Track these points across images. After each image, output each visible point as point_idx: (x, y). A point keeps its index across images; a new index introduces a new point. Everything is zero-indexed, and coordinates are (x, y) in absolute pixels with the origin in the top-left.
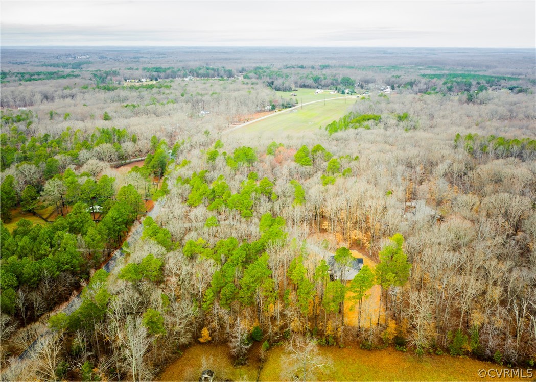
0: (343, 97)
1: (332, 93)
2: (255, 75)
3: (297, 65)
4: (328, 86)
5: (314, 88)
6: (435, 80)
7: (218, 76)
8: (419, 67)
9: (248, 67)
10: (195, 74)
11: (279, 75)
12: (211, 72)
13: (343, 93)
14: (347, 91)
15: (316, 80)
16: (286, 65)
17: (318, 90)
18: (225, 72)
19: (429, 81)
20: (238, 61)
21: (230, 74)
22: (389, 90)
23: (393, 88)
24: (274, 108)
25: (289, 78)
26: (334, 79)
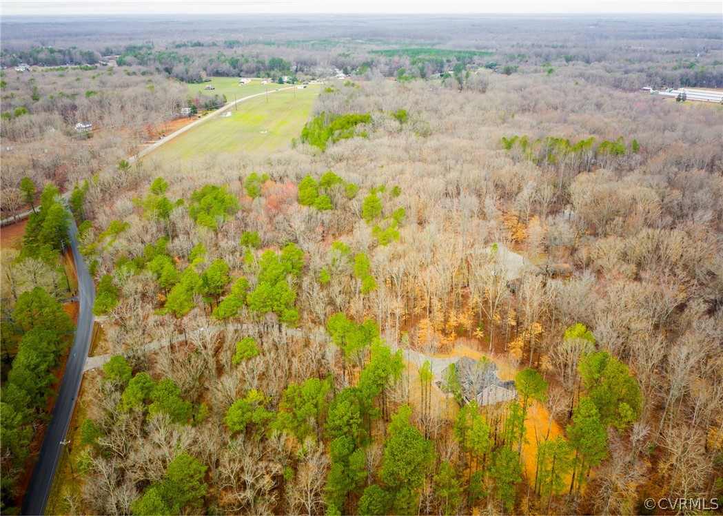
0: (282, 88)
1: (265, 82)
2: (135, 59)
3: (191, 43)
4: (253, 72)
5: (233, 76)
6: (396, 58)
7: (72, 61)
8: (358, 41)
9: (115, 47)
10: (31, 60)
11: (174, 57)
12: (58, 56)
13: (281, 82)
14: (286, 79)
15: (235, 63)
16: (174, 43)
17: (243, 80)
18: (83, 56)
19: (390, 61)
20: (93, 37)
21: (92, 60)
22: (341, 75)
23: (346, 72)
24: (194, 111)
25: (190, 62)
26: (259, 62)
